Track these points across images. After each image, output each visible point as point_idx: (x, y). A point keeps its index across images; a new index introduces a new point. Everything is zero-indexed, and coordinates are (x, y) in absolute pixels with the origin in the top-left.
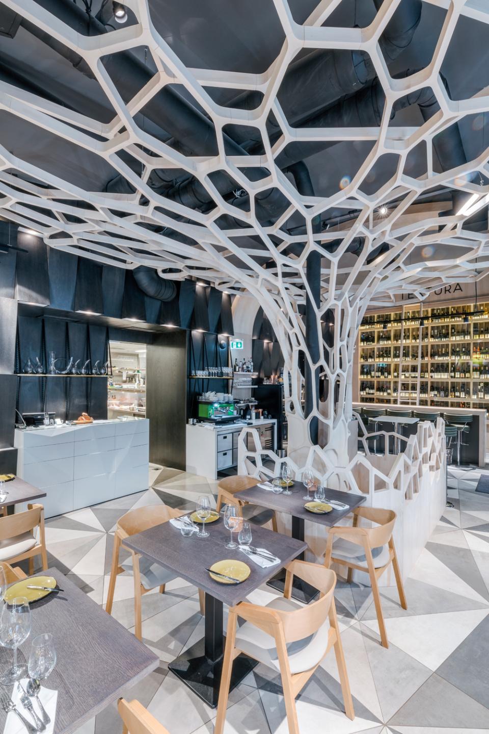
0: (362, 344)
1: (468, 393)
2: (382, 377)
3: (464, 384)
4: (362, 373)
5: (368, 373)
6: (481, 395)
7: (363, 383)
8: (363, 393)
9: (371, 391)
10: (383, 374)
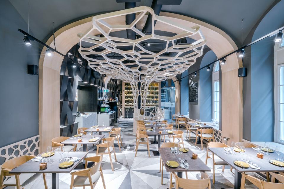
0: (125, 90)
1: (149, 103)
2: (131, 99)
3: (149, 101)
4: (125, 98)
5: (127, 98)
6: (152, 103)
7: (125, 101)
8: (126, 104)
9: (128, 103)
10: (131, 98)
